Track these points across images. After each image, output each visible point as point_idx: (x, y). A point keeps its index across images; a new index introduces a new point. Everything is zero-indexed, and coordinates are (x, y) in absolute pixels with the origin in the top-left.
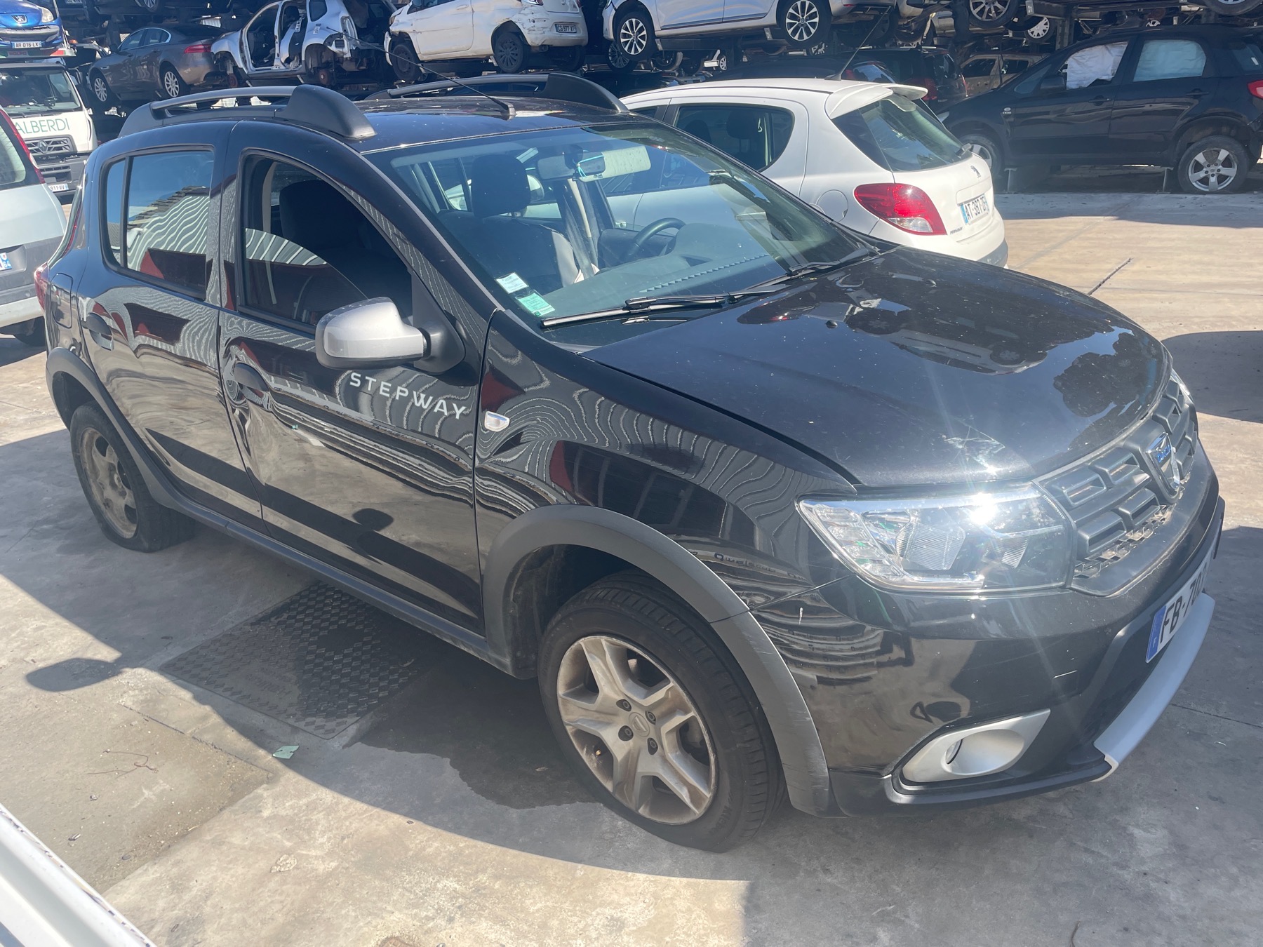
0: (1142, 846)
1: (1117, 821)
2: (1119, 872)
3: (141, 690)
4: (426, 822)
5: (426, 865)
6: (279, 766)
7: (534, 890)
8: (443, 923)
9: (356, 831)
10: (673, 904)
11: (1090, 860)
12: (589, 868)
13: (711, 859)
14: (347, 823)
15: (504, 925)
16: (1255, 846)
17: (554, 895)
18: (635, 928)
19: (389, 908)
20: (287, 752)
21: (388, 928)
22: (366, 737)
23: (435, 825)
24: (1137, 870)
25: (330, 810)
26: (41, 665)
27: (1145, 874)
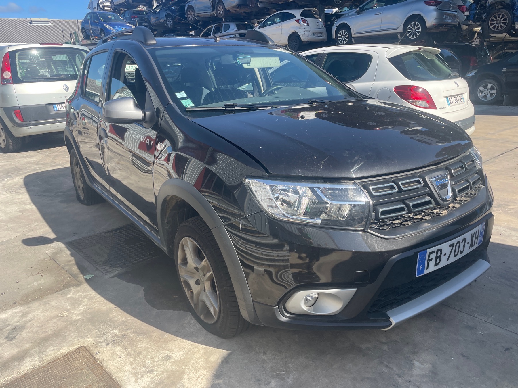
0: (415, 370)
1: (409, 356)
2: (397, 378)
3: (55, 249)
4: (121, 309)
5: (111, 323)
6: (84, 281)
7: (145, 339)
8: (104, 345)
9: (95, 307)
10: (194, 354)
11: (386, 371)
12: (170, 335)
13: (219, 340)
14: (94, 304)
15: (125, 350)
16: (474, 380)
17: (151, 343)
18: (173, 361)
19: (89, 336)
20: (89, 277)
21: (83, 343)
22: (119, 276)
23: (123, 310)
24: (407, 379)
25: (91, 298)
26: (29, 237)
27: (410, 381)
